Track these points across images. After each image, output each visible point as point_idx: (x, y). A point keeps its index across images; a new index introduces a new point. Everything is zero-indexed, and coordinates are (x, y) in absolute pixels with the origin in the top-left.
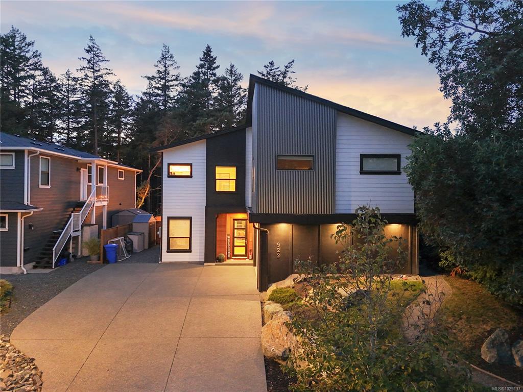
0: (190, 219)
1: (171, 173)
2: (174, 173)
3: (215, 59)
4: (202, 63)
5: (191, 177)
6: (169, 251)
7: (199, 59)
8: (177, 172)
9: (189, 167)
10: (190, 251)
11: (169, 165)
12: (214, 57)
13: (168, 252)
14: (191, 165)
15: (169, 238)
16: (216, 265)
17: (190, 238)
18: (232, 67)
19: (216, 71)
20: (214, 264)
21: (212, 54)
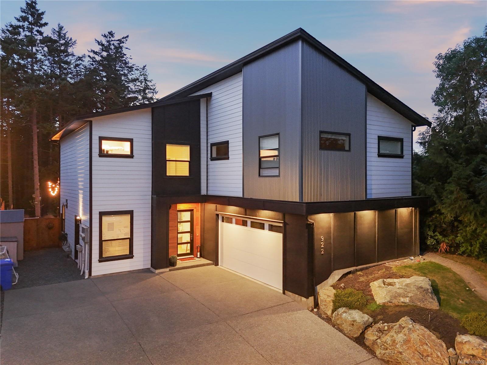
0: (131, 213)
1: (104, 150)
2: (107, 152)
3: (43, 13)
4: (24, 14)
5: (131, 156)
6: (102, 259)
7: (20, 10)
8: (112, 151)
9: (128, 144)
10: (130, 256)
11: (101, 139)
12: (40, 12)
13: (100, 261)
14: (131, 141)
15: (101, 241)
16: (170, 270)
17: (131, 240)
18: (61, 28)
19: (42, 29)
20: (168, 269)
21: (38, 7)
